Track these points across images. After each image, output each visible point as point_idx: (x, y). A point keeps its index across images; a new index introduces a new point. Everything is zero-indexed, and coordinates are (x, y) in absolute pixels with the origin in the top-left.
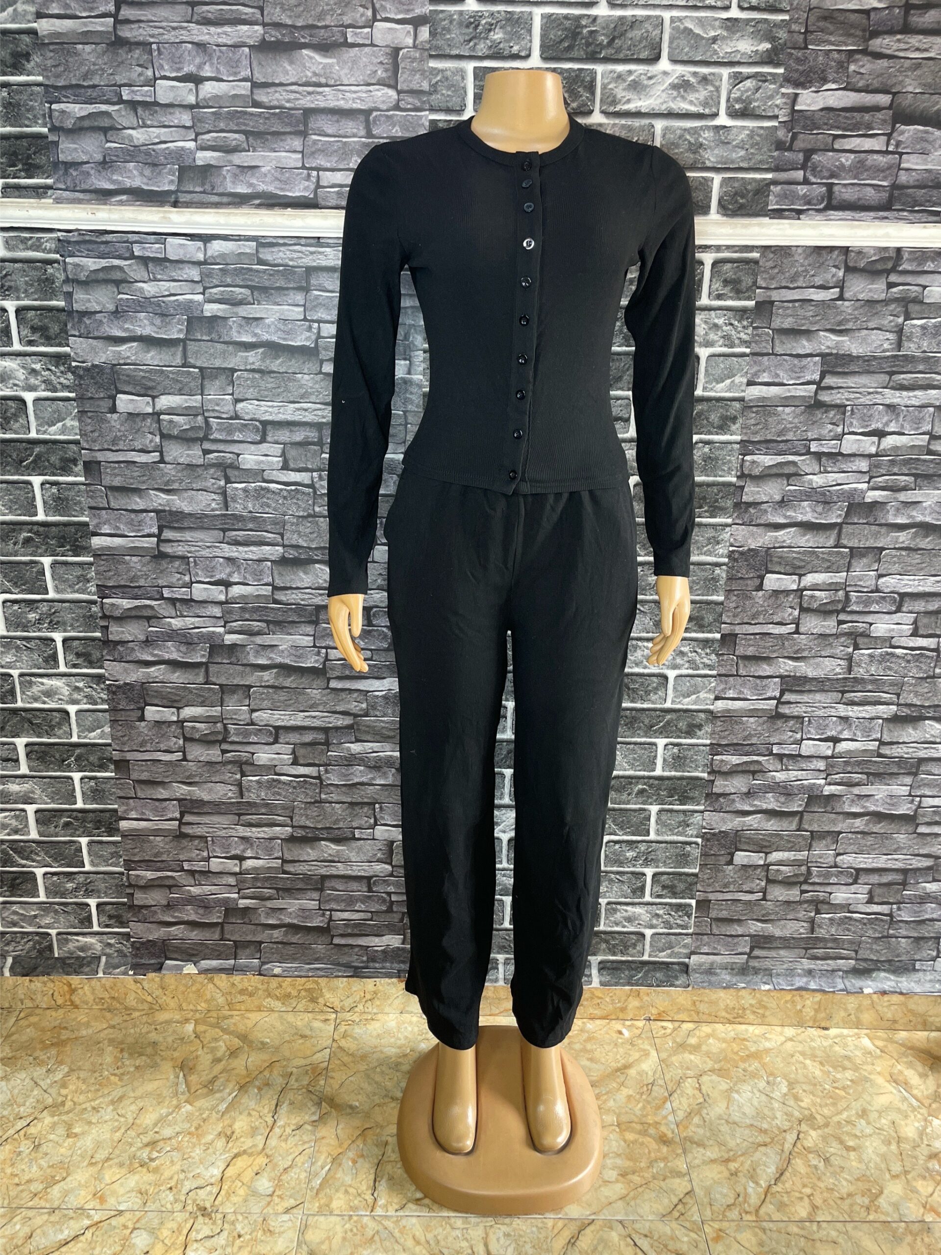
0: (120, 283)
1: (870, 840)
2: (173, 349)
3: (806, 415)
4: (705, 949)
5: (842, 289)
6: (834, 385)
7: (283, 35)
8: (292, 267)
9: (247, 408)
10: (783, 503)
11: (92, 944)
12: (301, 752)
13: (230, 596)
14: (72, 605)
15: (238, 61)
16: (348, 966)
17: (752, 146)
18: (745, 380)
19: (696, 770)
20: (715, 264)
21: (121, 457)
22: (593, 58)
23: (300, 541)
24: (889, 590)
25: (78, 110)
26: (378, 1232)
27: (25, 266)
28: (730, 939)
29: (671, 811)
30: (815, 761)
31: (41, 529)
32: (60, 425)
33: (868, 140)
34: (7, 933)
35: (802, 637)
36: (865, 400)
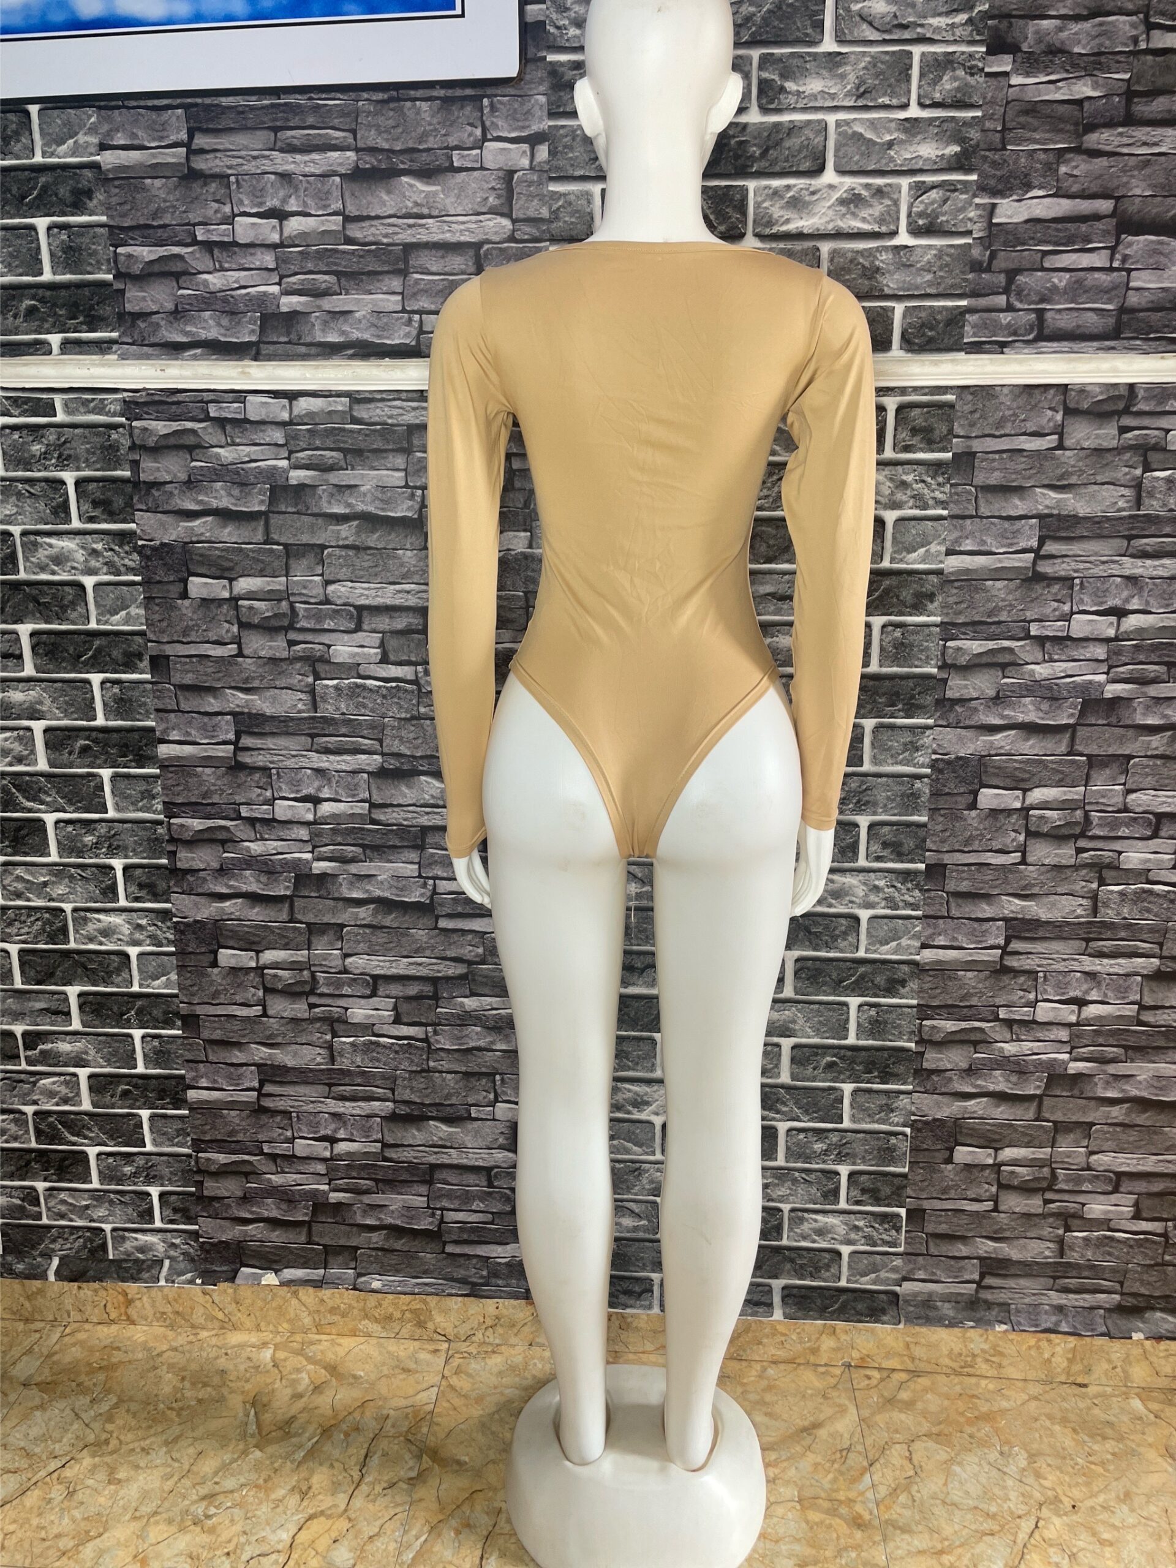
0: (193, 448)
1: (1133, 1135)
2: (254, 524)
3: (1023, 591)
4: (921, 1275)
5: (1061, 435)
6: (1057, 553)
7: (380, 161)
8: (392, 425)
9: (340, 591)
10: (998, 699)
11: (153, 1244)
12: (404, 1007)
13: (319, 815)
14: (135, 826)
15: (328, 192)
16: (463, 1281)
17: (941, 268)
18: (943, 549)
19: (900, 1038)
20: (900, 409)
21: (192, 650)
22: (743, 172)
23: (402, 748)
24: (1140, 809)
25: (146, 253)
27: (87, 431)
28: (952, 1262)
29: (870, 1091)
30: (1054, 1028)
31: (101, 735)
32: (123, 613)
33: (1087, 255)
34: (53, 1227)
35: (1031, 868)
36: (1098, 571)
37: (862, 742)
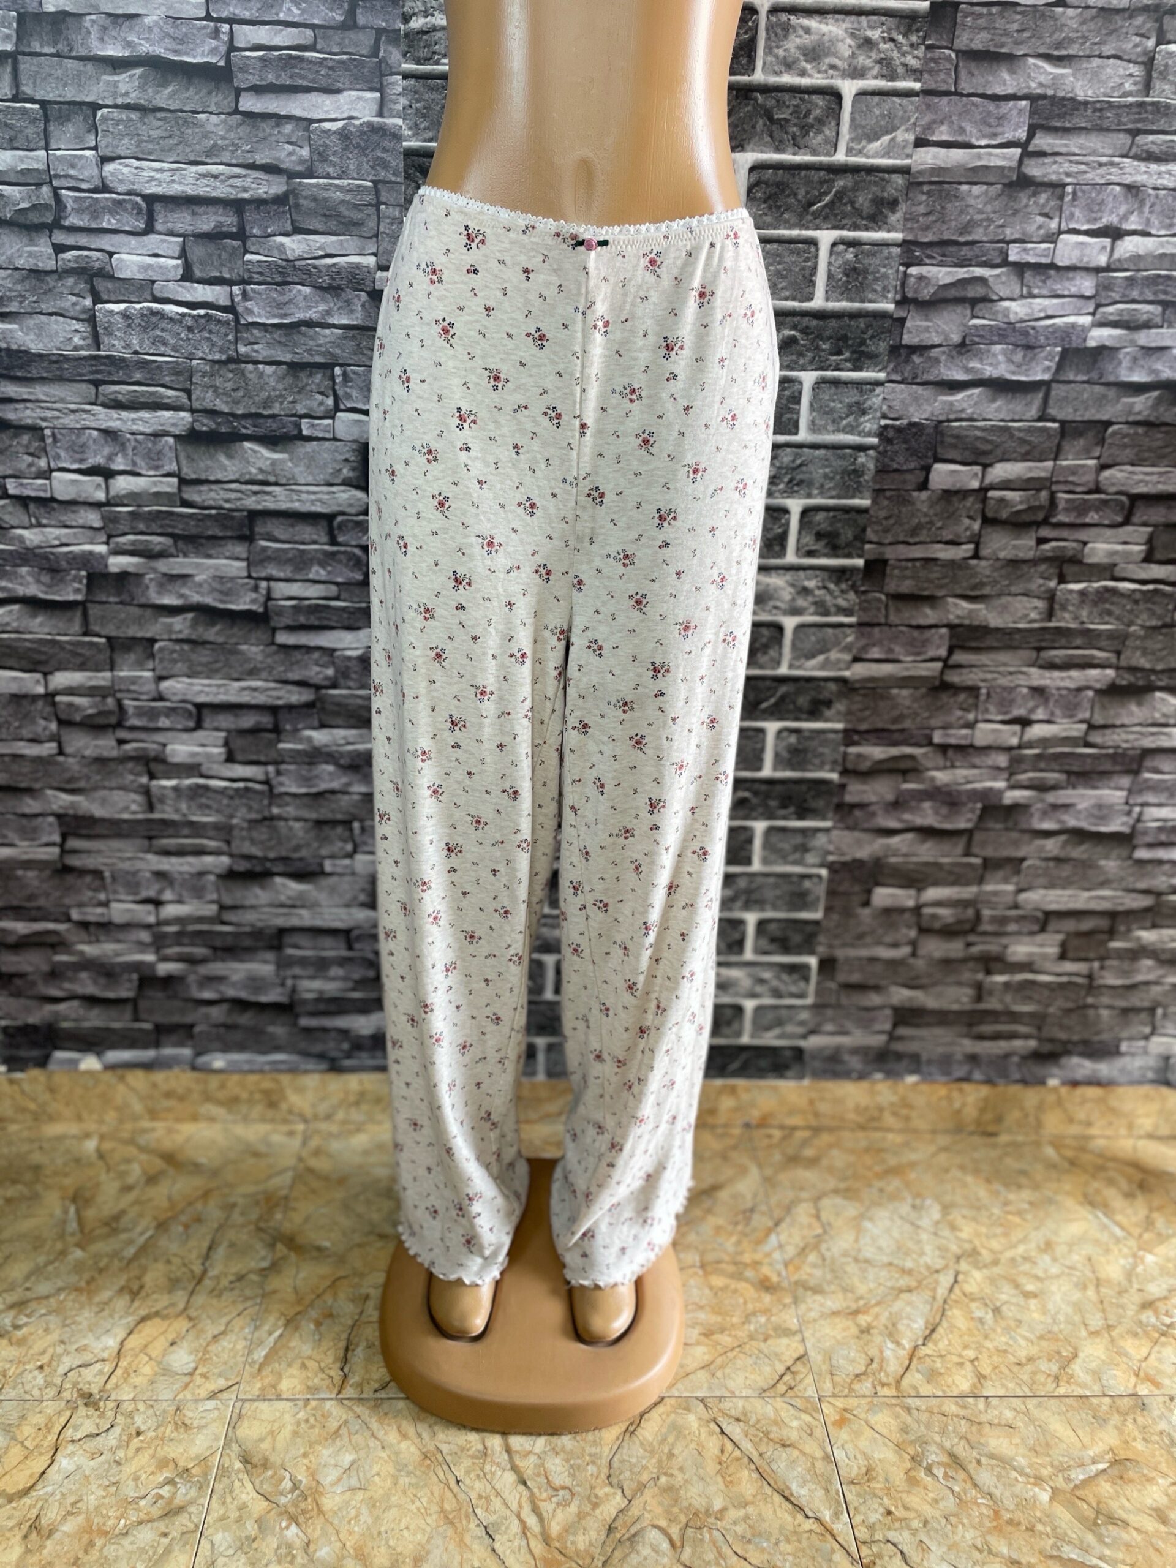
1: (1066, 871)
3: (1004, 198)
4: (829, 1027)
6: (1048, 150)
9: (121, 173)
10: (963, 347)
13: (112, 493)
16: (321, 1056)
18: (911, 138)
19: (821, 767)
23: (218, 402)
24: (1113, 489)
26: (346, 1422)
28: (863, 1013)
29: (783, 830)
30: (993, 753)
35: (983, 563)
36: (1092, 176)
37: (798, 402)
